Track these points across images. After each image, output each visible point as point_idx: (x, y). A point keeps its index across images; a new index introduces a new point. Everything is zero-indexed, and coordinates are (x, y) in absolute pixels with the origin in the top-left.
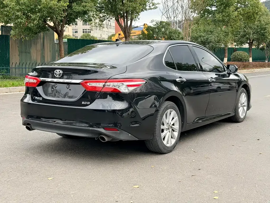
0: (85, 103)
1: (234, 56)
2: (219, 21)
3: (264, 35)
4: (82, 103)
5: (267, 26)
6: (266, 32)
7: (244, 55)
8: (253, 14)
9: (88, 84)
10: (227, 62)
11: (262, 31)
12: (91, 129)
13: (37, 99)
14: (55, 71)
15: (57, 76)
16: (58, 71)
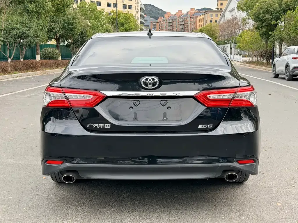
0: (205, 126)
1: (44, 53)
2: (32, 12)
3: (73, 31)
4: (199, 127)
5: (74, 21)
6: (74, 28)
7: (55, 52)
8: (63, 6)
9: (208, 96)
10: (40, 59)
11: (70, 27)
12: (221, 165)
13: (97, 127)
14: (143, 79)
15: (148, 87)
16: (150, 78)
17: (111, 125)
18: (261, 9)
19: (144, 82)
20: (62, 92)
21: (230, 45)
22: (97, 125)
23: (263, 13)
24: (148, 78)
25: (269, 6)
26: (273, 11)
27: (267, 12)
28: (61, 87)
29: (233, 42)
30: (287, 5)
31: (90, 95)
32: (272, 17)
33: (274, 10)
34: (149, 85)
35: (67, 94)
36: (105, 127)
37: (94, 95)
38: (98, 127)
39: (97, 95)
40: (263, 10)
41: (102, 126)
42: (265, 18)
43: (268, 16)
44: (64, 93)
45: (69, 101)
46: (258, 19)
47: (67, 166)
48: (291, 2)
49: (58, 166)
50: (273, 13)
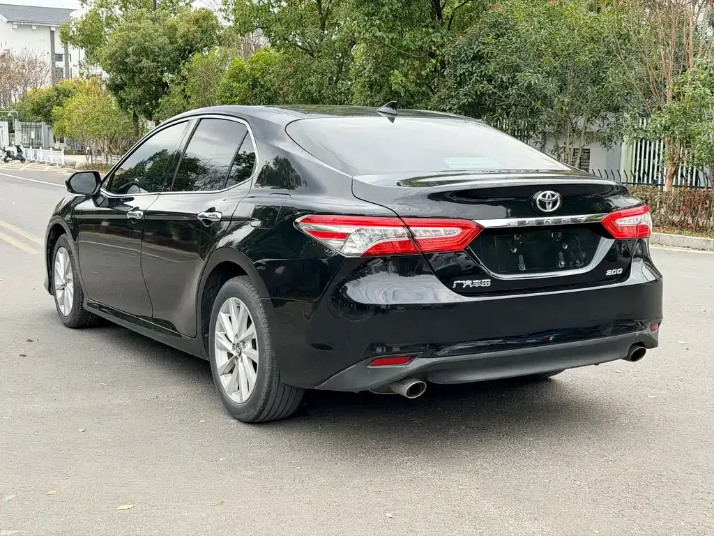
0: (614, 272)
13: (469, 285)
14: (539, 196)
15: (546, 209)
16: (549, 193)
17: (491, 282)
18: (129, 44)
19: (540, 201)
20: (402, 226)
21: (6, 123)
22: (468, 282)
23: (135, 53)
24: (546, 194)
25: (148, 38)
26: (157, 50)
27: (144, 52)
28: (398, 216)
29: (16, 117)
30: (187, 40)
31: (454, 228)
32: (155, 63)
33: (160, 48)
34: (547, 205)
35: (412, 229)
36: (483, 285)
37: (463, 228)
38: (471, 286)
39: (469, 228)
40: (134, 47)
41: (477, 283)
42: (139, 65)
43: (145, 62)
44: (408, 227)
45: (416, 241)
46: (121, 67)
47: (424, 363)
48: (195, 34)
49: (404, 366)
50: (159, 56)
